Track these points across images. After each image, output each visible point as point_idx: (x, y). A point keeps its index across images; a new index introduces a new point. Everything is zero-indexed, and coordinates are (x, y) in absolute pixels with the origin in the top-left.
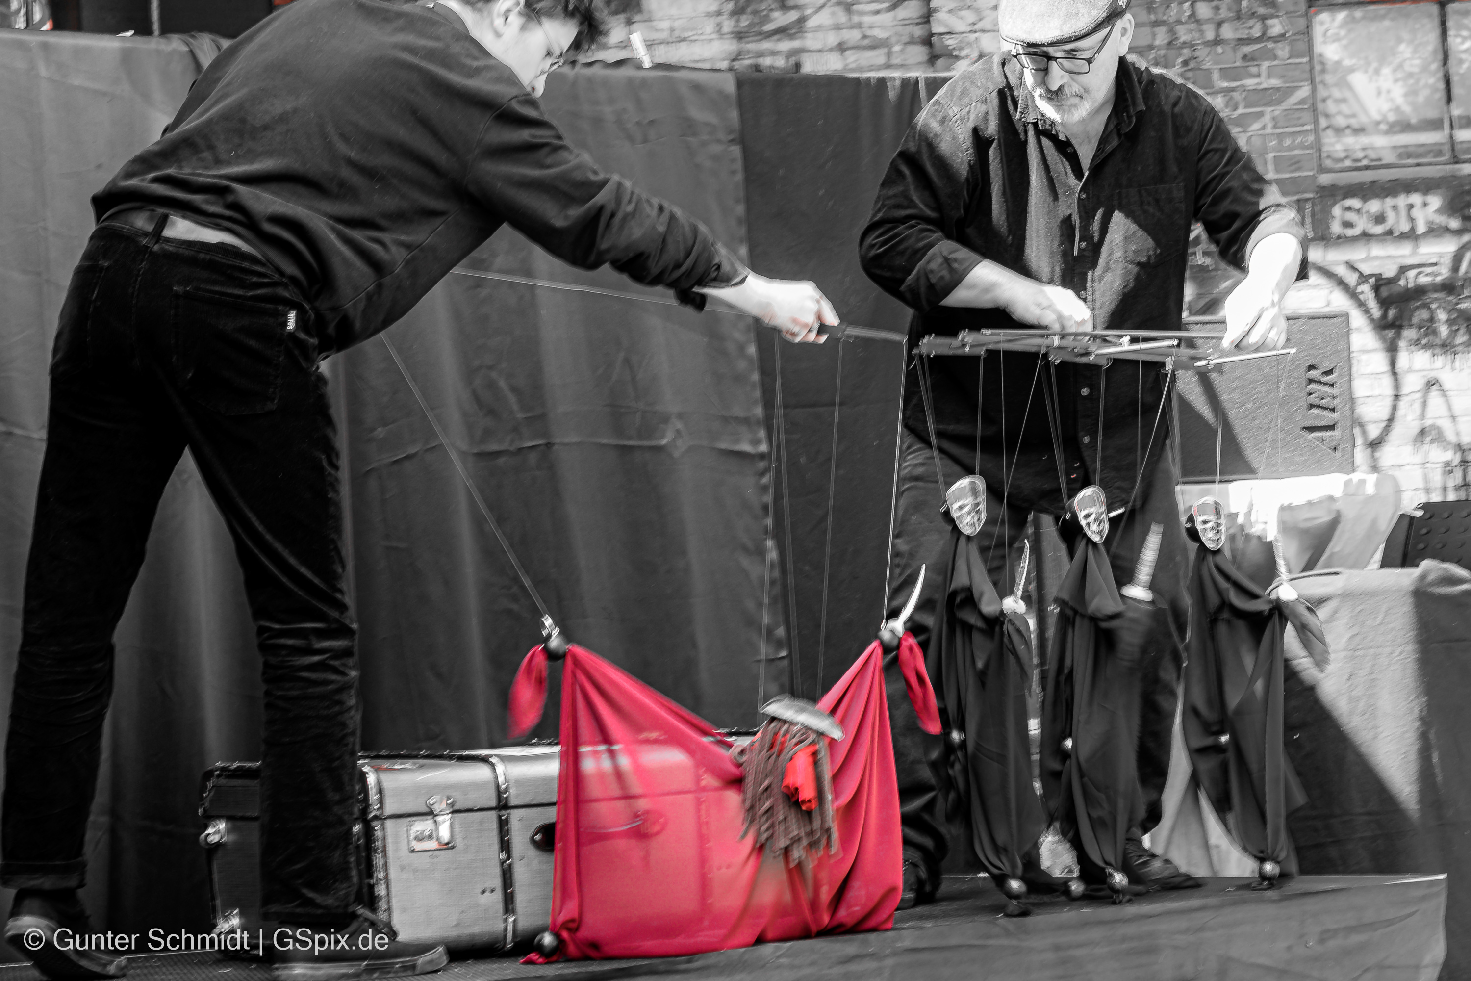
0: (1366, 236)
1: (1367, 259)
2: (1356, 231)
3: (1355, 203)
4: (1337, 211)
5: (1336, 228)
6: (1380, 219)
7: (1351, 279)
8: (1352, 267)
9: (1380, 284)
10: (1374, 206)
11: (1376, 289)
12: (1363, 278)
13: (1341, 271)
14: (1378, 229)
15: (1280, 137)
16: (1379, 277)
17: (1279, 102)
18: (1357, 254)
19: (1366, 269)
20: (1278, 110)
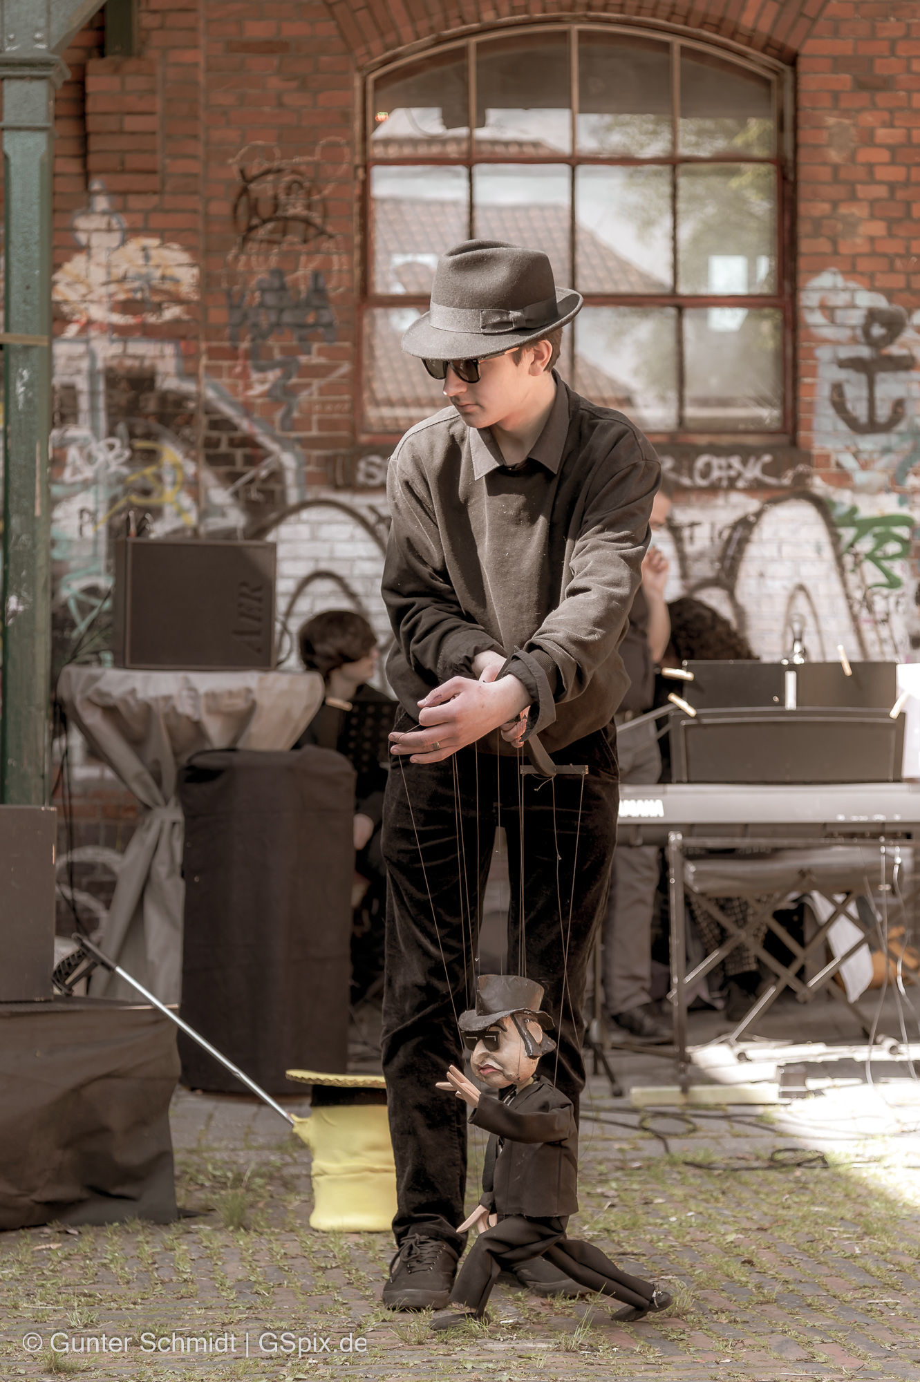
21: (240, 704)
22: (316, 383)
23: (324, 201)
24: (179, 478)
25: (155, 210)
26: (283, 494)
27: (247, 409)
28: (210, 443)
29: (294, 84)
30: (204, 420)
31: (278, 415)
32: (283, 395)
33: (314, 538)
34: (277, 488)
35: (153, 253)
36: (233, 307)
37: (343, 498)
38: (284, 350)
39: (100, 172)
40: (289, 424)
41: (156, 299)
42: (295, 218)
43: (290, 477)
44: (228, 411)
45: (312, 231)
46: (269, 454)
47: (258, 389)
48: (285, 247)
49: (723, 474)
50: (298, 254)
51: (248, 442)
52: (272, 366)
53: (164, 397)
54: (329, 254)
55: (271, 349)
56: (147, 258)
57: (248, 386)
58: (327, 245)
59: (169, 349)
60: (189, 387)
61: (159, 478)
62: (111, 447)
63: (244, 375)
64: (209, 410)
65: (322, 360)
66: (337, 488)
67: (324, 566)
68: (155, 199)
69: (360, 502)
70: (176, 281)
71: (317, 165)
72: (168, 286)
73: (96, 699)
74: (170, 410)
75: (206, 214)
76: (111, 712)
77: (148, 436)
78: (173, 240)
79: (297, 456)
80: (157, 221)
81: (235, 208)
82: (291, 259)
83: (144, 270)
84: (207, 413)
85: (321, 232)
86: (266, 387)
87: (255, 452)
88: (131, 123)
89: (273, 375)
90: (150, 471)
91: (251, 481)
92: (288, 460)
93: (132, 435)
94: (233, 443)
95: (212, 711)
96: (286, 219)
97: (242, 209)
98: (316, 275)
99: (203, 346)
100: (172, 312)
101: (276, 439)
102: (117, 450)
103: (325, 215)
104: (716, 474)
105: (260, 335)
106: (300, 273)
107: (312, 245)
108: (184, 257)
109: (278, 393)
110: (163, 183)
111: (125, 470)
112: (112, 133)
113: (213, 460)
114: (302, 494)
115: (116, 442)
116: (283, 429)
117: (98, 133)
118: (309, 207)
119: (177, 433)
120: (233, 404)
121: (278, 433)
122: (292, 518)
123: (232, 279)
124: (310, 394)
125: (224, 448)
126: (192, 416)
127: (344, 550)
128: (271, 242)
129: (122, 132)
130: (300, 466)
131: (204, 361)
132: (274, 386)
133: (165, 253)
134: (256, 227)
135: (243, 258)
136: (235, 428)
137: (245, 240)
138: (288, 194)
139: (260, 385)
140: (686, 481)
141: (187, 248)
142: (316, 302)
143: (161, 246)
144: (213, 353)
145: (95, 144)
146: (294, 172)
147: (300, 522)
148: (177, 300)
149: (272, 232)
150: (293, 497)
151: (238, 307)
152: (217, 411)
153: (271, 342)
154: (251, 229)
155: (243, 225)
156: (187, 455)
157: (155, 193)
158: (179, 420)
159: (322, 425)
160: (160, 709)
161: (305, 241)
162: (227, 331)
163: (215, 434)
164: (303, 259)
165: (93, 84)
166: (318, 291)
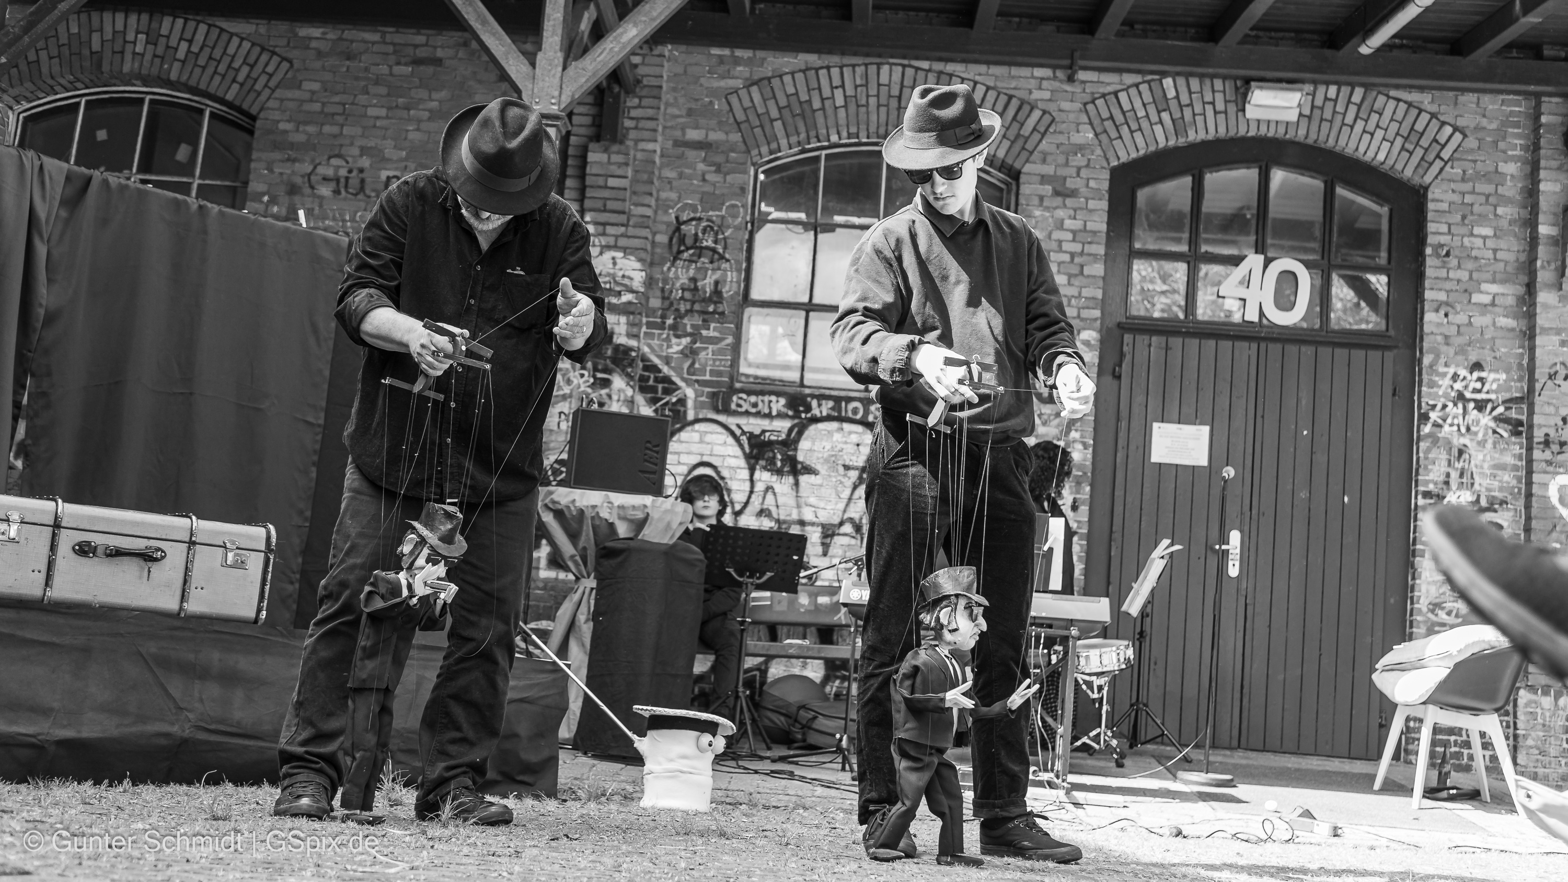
0: (747, 413)
1: (748, 424)
2: (743, 410)
3: (744, 396)
4: (735, 398)
5: (733, 406)
6: (755, 405)
7: (738, 432)
8: (739, 426)
9: (751, 437)
10: (753, 399)
11: (749, 439)
12: (744, 433)
13: (734, 428)
14: (754, 410)
15: (714, 360)
16: (751, 434)
17: (716, 344)
18: (742, 421)
19: (746, 429)
20: (716, 347)
21: (640, 515)
22: (711, 347)
23: (725, 239)
24: (622, 398)
25: (622, 235)
26: (685, 412)
27: (667, 360)
28: (643, 379)
29: (713, 168)
30: (641, 365)
31: (686, 365)
32: (690, 353)
33: (701, 441)
34: (682, 409)
35: (618, 261)
36: (664, 298)
37: (722, 418)
38: (692, 326)
39: (591, 210)
40: (691, 370)
41: (618, 289)
42: (707, 248)
43: (690, 403)
44: (656, 361)
45: (717, 257)
46: (678, 388)
47: (676, 349)
48: (699, 265)
50: (707, 269)
51: (667, 380)
52: (686, 335)
53: (617, 348)
54: (725, 270)
55: (685, 325)
56: (615, 264)
57: (669, 347)
58: (725, 265)
59: (623, 319)
60: (633, 343)
61: (610, 396)
62: (582, 376)
63: (668, 339)
64: (644, 359)
65: (716, 334)
66: (718, 411)
67: (706, 459)
68: (623, 229)
69: (731, 421)
70: (631, 279)
71: (723, 217)
72: (626, 281)
73: (551, 506)
74: (620, 356)
75: (653, 242)
76: (559, 514)
77: (606, 370)
78: (631, 254)
79: (696, 391)
80: (622, 242)
81: (671, 239)
82: (703, 271)
83: (612, 271)
84: (643, 360)
85: (722, 257)
86: (681, 347)
87: (670, 387)
88: (612, 182)
89: (685, 341)
90: (604, 392)
91: (667, 404)
92: (690, 393)
93: (595, 369)
94: (657, 380)
95: (622, 518)
96: (702, 248)
97: (675, 240)
98: (717, 283)
99: (644, 320)
100: (627, 297)
101: (683, 379)
102: (586, 378)
103: (725, 248)
105: (679, 316)
106: (707, 281)
107: (716, 265)
108: (638, 265)
109: (687, 352)
110: (628, 220)
111: (589, 390)
112: (600, 187)
113: (643, 389)
114: (696, 414)
115: (586, 373)
116: (688, 373)
117: (592, 187)
118: (716, 242)
119: (623, 371)
120: (659, 357)
121: (685, 376)
122: (689, 428)
123: (665, 281)
124: (707, 355)
125: (651, 382)
126: (633, 360)
127: (718, 450)
128: (691, 261)
129: (606, 187)
130: (697, 397)
131: (644, 329)
132: (686, 347)
133: (625, 261)
134: (683, 251)
135: (673, 269)
136: (660, 371)
137: (676, 259)
138: (704, 234)
139: (678, 345)
141: (640, 260)
142: (715, 299)
143: (624, 257)
144: (650, 325)
145: (589, 193)
146: (708, 220)
147: (693, 431)
148: (632, 291)
149: (692, 255)
150: (691, 416)
151: (668, 298)
152: (649, 360)
153: (686, 321)
154: (680, 252)
155: (675, 249)
156: (628, 384)
157: (623, 225)
158: (625, 362)
159: (712, 373)
160: (589, 513)
161: (712, 262)
162: (660, 312)
163: (646, 374)
164: (710, 272)
165: (592, 157)
166: (717, 292)
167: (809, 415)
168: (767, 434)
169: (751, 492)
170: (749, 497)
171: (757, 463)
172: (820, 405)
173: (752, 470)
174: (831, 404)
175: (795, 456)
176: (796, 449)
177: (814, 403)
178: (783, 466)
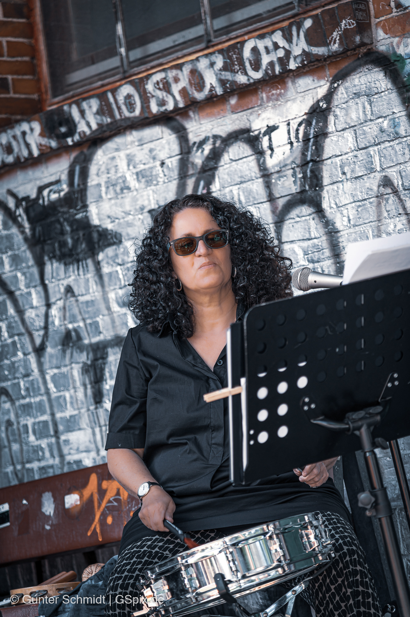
0: (8, 166)
1: (19, 184)
6: (9, 149)
7: (11, 204)
8: (11, 193)
9: (29, 206)
10: (4, 138)
11: (27, 212)
12: (19, 202)
13: (5, 198)
14: (12, 159)
16: (27, 200)
18: (12, 183)
19: (19, 195)
49: (273, 57)
104: (265, 60)
140: (242, 79)
167: (77, 138)
168: (45, 193)
169: (48, 306)
170: (47, 316)
171: (43, 251)
172: (82, 113)
173: (41, 265)
174: (95, 104)
175: (87, 217)
176: (85, 206)
177: (75, 113)
178: (76, 242)
